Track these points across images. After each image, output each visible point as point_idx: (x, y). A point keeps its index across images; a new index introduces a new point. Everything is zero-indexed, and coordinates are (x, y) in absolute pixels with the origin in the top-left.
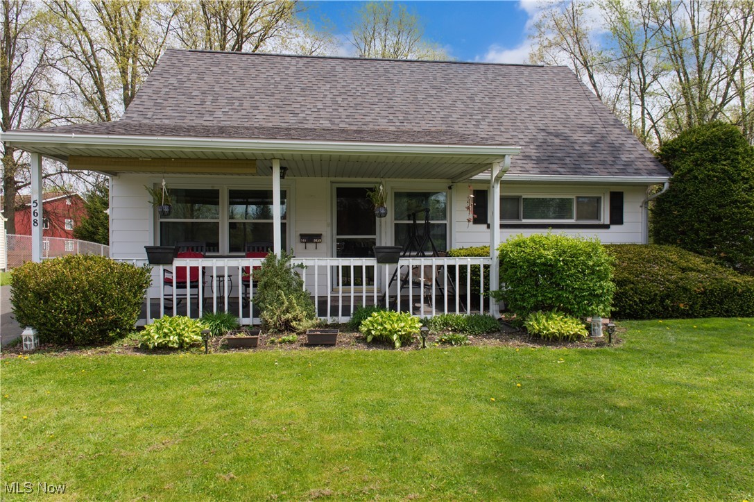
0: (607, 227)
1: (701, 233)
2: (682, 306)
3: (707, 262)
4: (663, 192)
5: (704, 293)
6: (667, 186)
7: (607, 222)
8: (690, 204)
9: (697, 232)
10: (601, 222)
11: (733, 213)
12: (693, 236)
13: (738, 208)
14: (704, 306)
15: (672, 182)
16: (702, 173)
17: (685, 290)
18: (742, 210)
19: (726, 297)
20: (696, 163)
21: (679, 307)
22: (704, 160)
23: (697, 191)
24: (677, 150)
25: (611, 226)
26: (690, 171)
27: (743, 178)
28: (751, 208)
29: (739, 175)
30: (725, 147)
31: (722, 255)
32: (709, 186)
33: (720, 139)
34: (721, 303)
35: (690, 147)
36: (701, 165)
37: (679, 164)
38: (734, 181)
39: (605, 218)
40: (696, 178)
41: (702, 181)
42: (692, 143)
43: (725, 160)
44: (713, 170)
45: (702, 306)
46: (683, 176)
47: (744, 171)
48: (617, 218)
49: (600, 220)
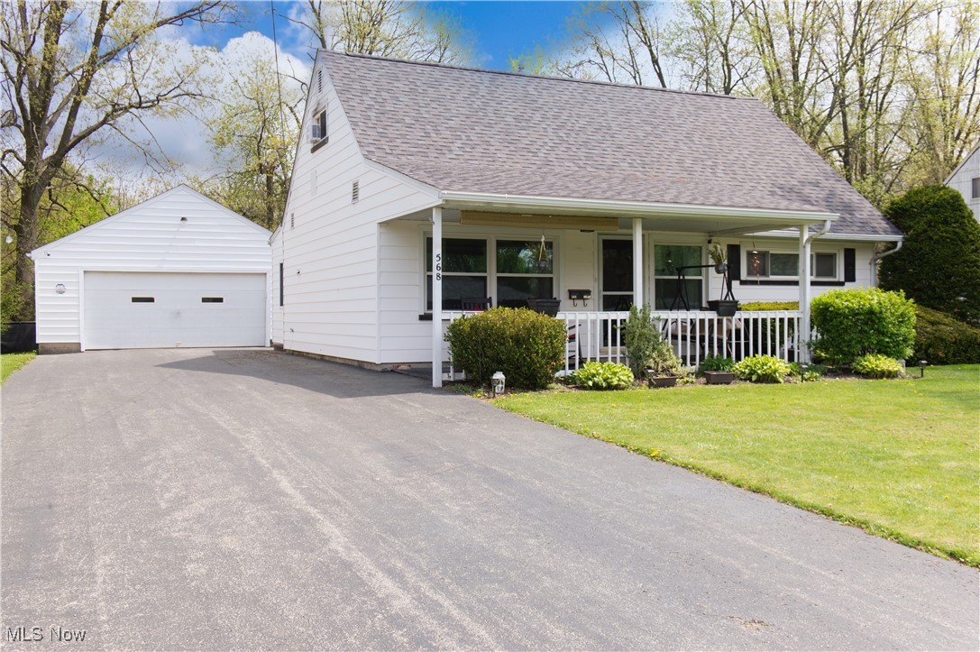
0: (841, 284)
1: (938, 290)
2: (940, 354)
3: (947, 317)
4: (896, 250)
5: (955, 343)
6: (900, 245)
7: (842, 279)
8: (926, 263)
9: (933, 289)
10: (836, 280)
11: (966, 272)
12: (930, 292)
13: (968, 267)
14: (954, 355)
15: (905, 241)
16: (936, 234)
17: (942, 340)
18: (972, 270)
19: (969, 346)
20: (929, 223)
21: (938, 355)
22: (936, 222)
23: (933, 250)
24: (907, 210)
25: (846, 284)
26: (925, 231)
27: (971, 241)
28: (978, 267)
29: (968, 237)
30: (953, 210)
31: (956, 310)
32: (943, 246)
33: (948, 203)
34: (966, 352)
35: (921, 208)
36: (934, 227)
37: (912, 224)
38: (964, 243)
39: (840, 276)
40: (931, 238)
41: (937, 242)
42: (923, 205)
43: (955, 223)
44: (946, 232)
45: (953, 354)
46: (918, 235)
47: (970, 233)
48: (850, 276)
49: (835, 277)
